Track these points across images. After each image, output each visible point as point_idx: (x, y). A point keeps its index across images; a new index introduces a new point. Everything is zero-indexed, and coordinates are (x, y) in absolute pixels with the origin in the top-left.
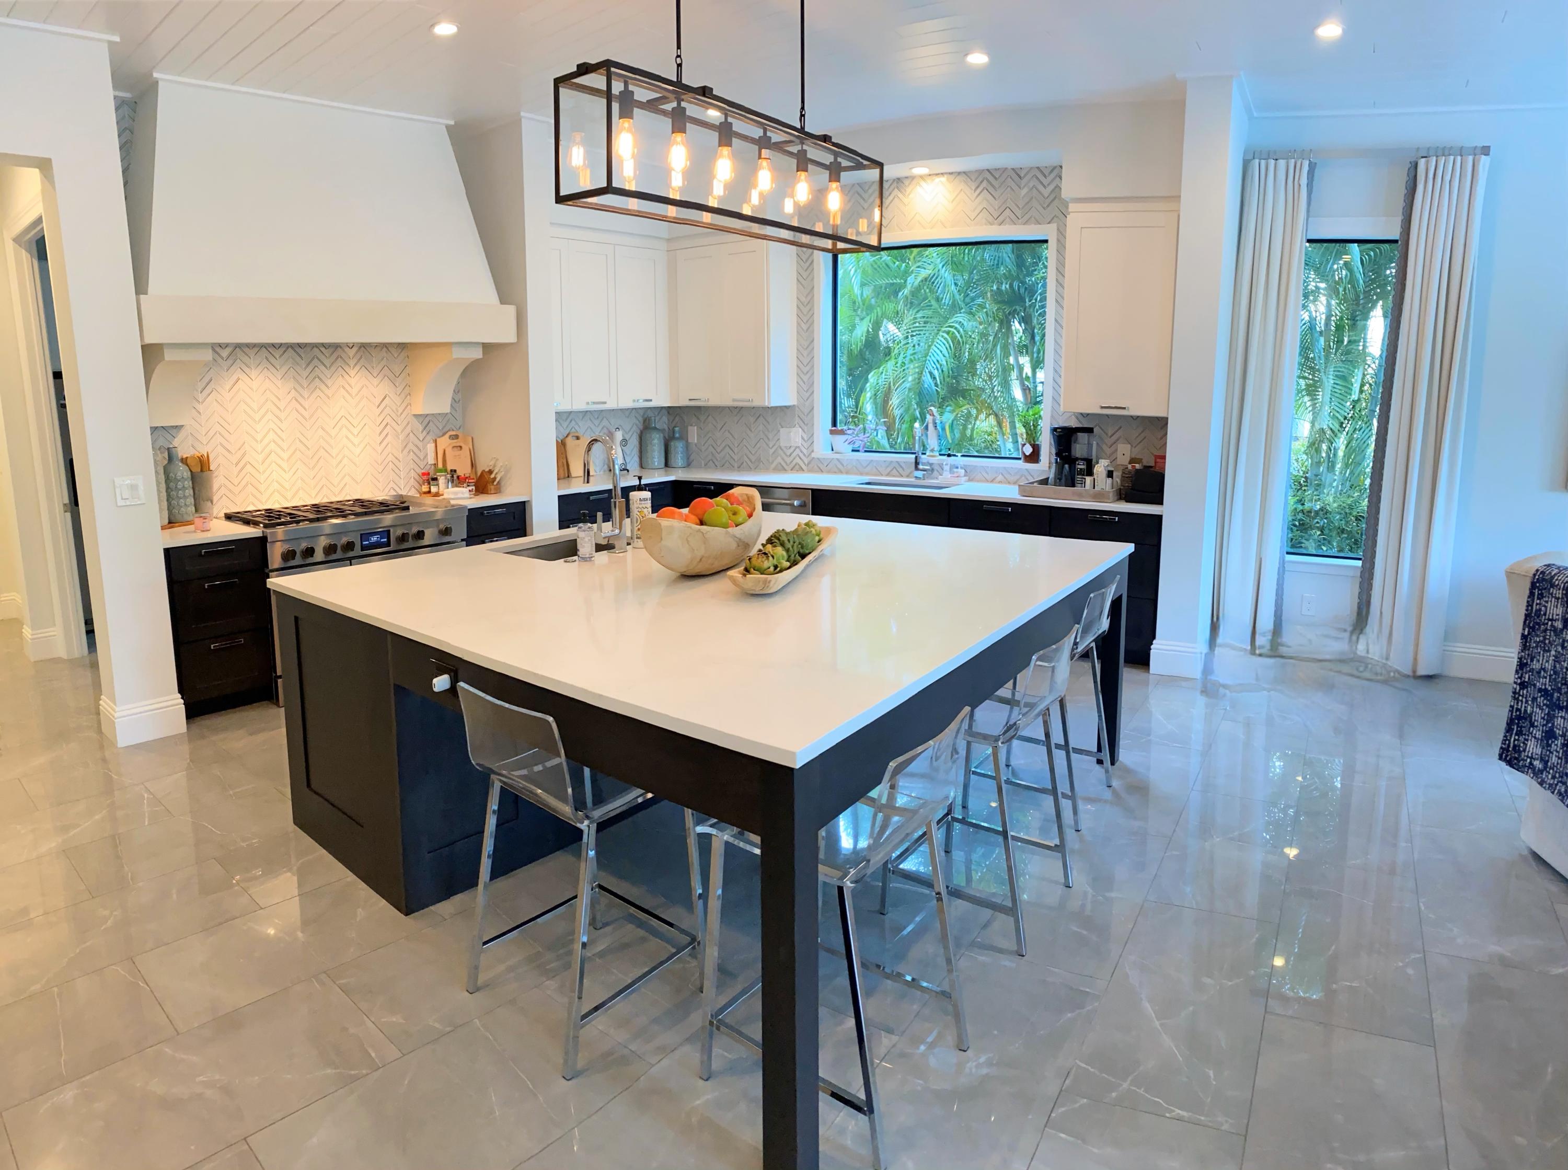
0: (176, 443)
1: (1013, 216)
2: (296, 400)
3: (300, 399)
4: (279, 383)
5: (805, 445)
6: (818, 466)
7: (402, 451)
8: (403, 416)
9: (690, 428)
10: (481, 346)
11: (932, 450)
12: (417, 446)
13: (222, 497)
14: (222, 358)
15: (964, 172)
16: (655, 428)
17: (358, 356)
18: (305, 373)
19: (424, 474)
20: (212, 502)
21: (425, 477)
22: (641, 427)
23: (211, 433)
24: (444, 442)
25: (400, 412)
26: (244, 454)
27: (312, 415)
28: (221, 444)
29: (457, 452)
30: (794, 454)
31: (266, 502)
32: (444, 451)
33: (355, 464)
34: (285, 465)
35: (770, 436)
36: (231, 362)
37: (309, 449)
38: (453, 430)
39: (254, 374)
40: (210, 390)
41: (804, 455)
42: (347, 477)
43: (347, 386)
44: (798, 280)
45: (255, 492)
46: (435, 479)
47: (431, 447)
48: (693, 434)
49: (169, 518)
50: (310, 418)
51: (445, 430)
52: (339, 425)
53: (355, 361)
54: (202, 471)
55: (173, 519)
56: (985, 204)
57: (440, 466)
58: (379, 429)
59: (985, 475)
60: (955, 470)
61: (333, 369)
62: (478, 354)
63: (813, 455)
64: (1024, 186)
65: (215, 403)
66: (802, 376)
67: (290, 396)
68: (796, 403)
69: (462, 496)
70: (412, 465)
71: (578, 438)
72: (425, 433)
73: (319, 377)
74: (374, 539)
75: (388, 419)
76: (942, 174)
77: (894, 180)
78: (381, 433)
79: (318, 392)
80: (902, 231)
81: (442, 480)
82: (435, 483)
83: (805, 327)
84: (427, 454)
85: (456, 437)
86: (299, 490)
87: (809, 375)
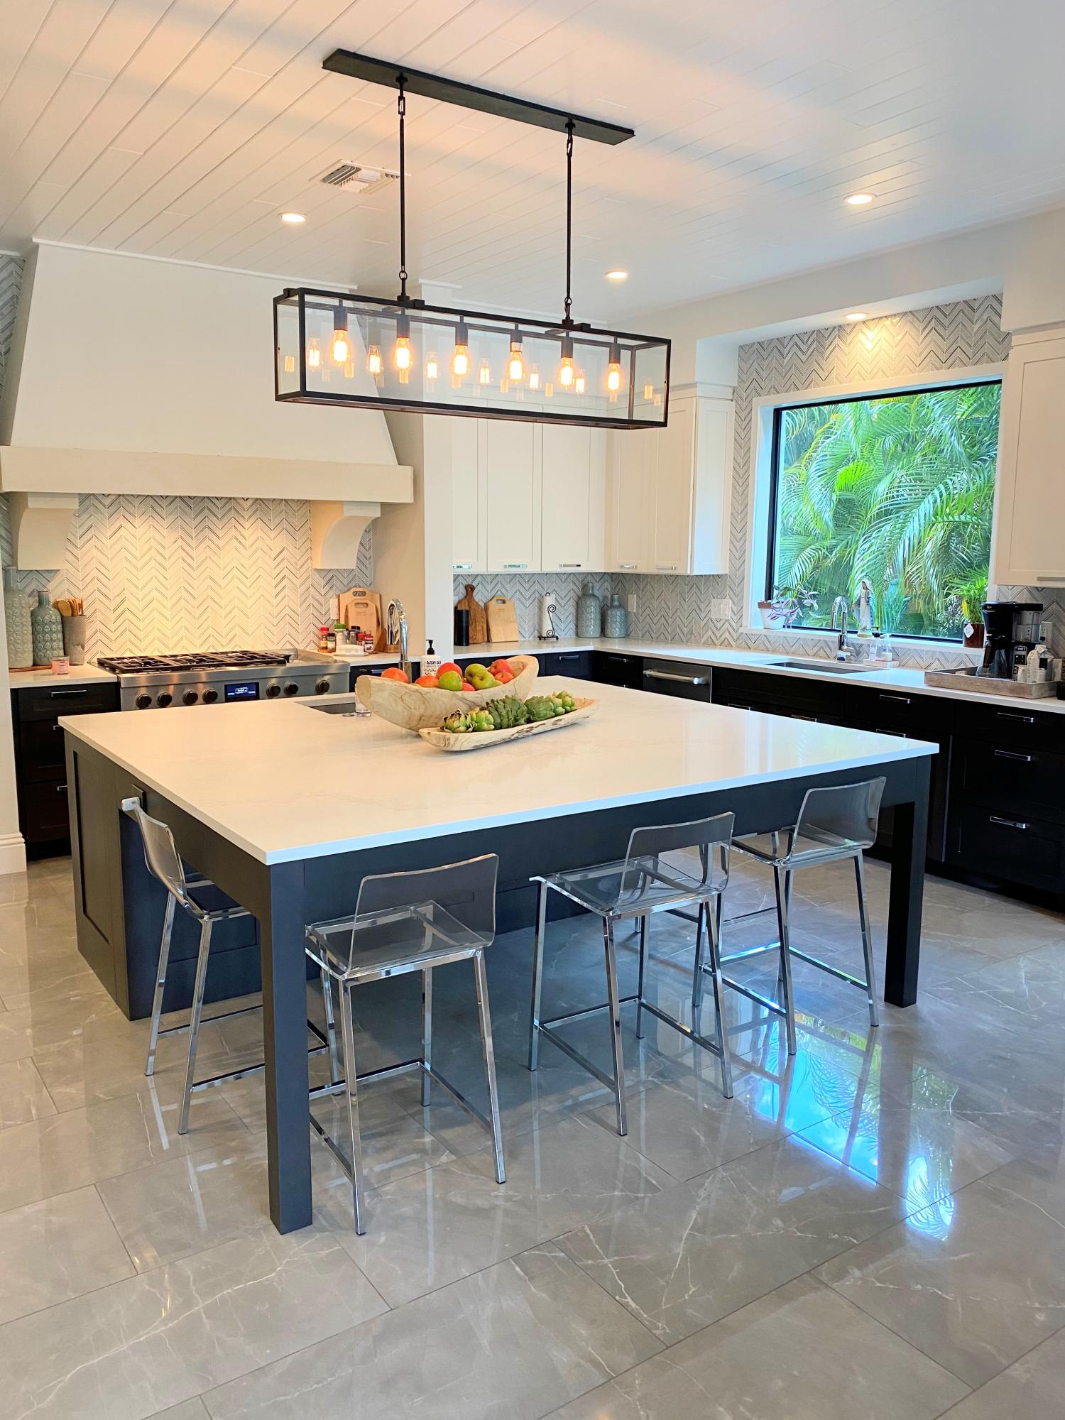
0: (50, 586)
1: (963, 357)
2: (183, 549)
3: (188, 549)
4: (165, 532)
5: (734, 618)
6: (747, 643)
7: (301, 605)
8: (303, 570)
9: (630, 596)
10: (379, 505)
11: (864, 629)
12: (317, 600)
13: (96, 642)
14: (104, 506)
15: (910, 312)
16: (593, 595)
17: (254, 508)
18: (194, 523)
19: (322, 629)
20: (83, 647)
21: (325, 633)
22: (580, 593)
23: (88, 579)
24: (348, 598)
25: (299, 566)
26: (123, 601)
27: (201, 564)
28: (99, 590)
29: (362, 609)
30: (724, 628)
31: (145, 650)
32: (347, 606)
33: (246, 615)
34: (168, 614)
35: (702, 607)
36: (115, 509)
37: (194, 598)
38: (360, 587)
39: (137, 522)
40: (90, 536)
41: (733, 629)
42: (237, 628)
43: (240, 538)
44: (735, 439)
45: (133, 638)
46: (333, 635)
47: (334, 602)
48: (633, 601)
49: (34, 660)
50: (198, 567)
51: (350, 585)
52: (230, 576)
53: (250, 512)
54: (73, 615)
55: (38, 661)
56: (932, 347)
57: (342, 622)
58: (274, 582)
59: (919, 659)
60: (884, 653)
61: (225, 520)
62: (377, 513)
63: (741, 630)
64: (977, 320)
65: (94, 549)
66: (735, 542)
67: (176, 546)
68: (727, 572)
69: (355, 653)
70: (312, 620)
71: (504, 602)
72: (327, 587)
73: (209, 528)
74: (241, 691)
75: (286, 572)
76: (886, 317)
77: (834, 328)
78: (276, 586)
79: (207, 542)
80: (841, 383)
81: (339, 637)
82: (333, 638)
83: (740, 490)
84: (329, 610)
85: (364, 594)
86: (182, 639)
87: (742, 542)
